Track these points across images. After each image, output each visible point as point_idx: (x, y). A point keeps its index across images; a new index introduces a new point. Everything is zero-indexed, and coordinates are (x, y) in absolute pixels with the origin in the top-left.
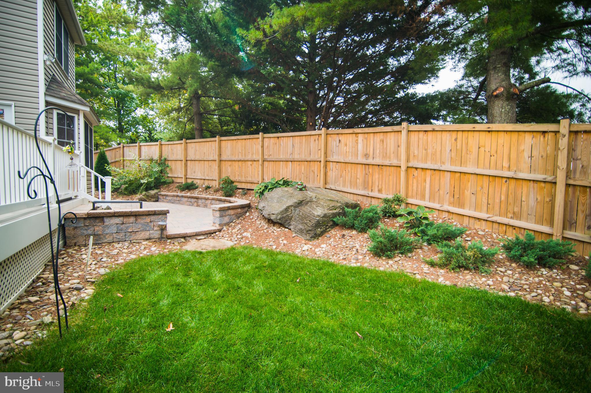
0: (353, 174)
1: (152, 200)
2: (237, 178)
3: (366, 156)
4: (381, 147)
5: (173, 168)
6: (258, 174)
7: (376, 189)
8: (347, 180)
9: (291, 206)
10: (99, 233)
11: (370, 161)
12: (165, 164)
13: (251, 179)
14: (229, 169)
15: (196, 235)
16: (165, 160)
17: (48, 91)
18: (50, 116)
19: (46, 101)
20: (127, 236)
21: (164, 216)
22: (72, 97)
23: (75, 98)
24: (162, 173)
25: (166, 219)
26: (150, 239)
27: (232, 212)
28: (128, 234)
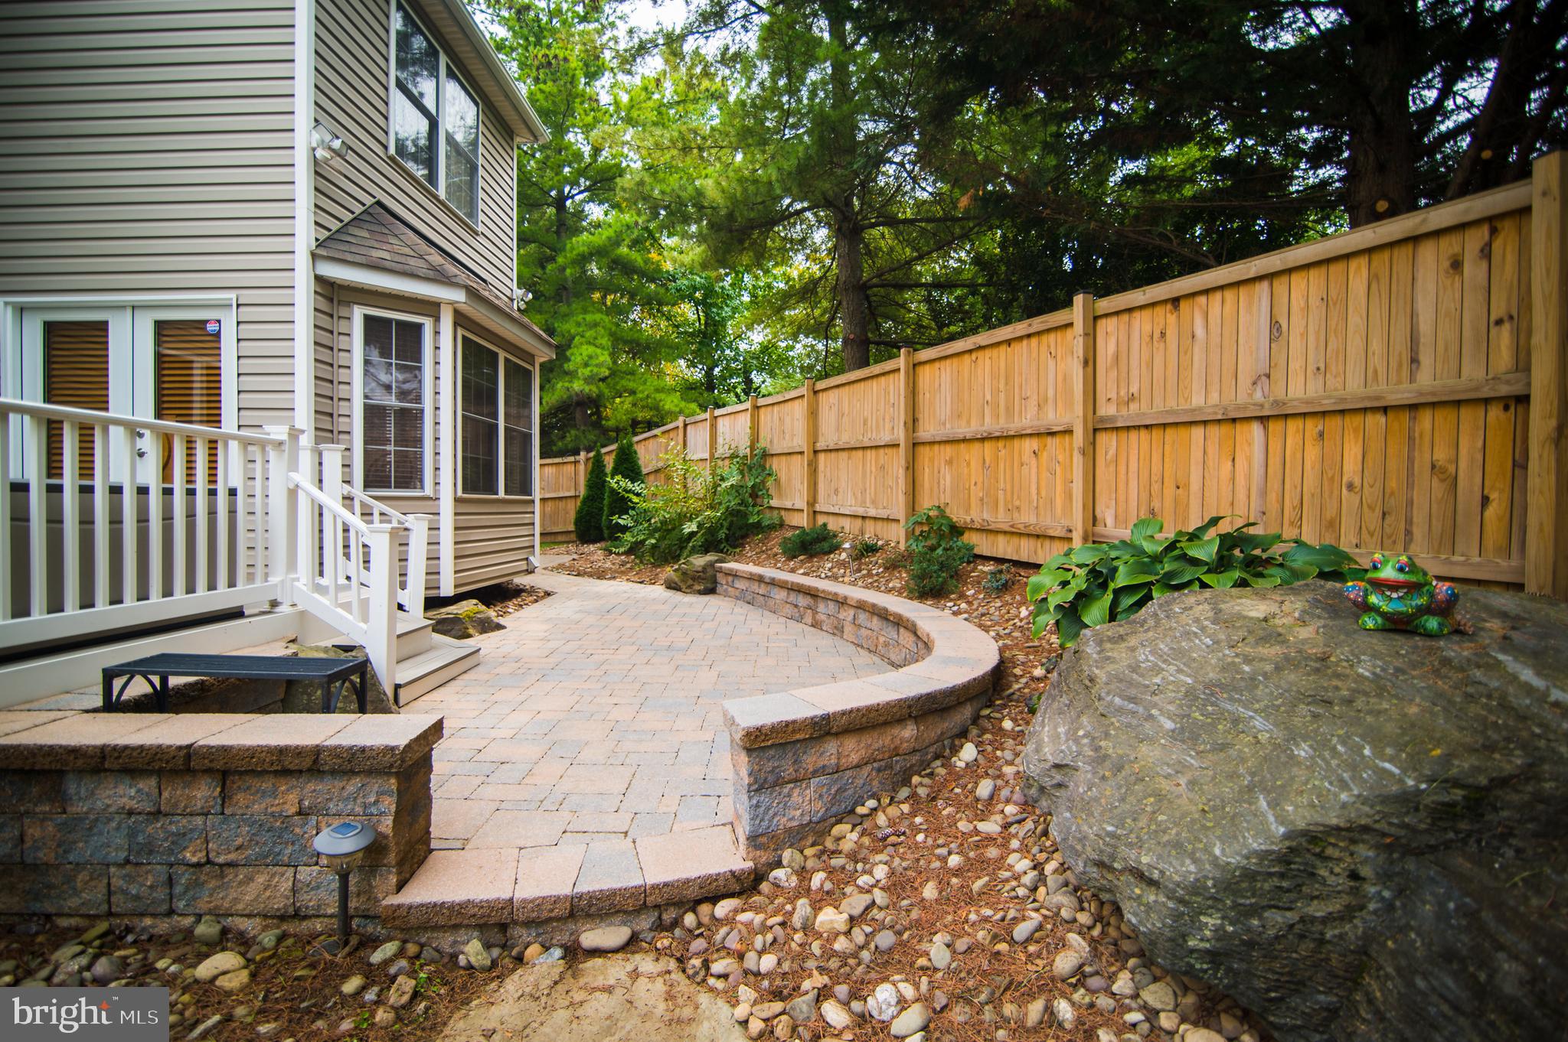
1: (697, 587)
2: (976, 515)
5: (783, 478)
6: (1069, 496)
10: (45, 855)
12: (764, 468)
13: (1033, 520)
14: (947, 479)
15: (572, 915)
16: (765, 455)
17: (328, 246)
18: (343, 326)
19: (319, 279)
20: (178, 889)
21: (376, 785)
22: (412, 262)
23: (421, 263)
24: (754, 495)
25: (389, 804)
26: (298, 915)
27: (853, 749)
28: (184, 878)
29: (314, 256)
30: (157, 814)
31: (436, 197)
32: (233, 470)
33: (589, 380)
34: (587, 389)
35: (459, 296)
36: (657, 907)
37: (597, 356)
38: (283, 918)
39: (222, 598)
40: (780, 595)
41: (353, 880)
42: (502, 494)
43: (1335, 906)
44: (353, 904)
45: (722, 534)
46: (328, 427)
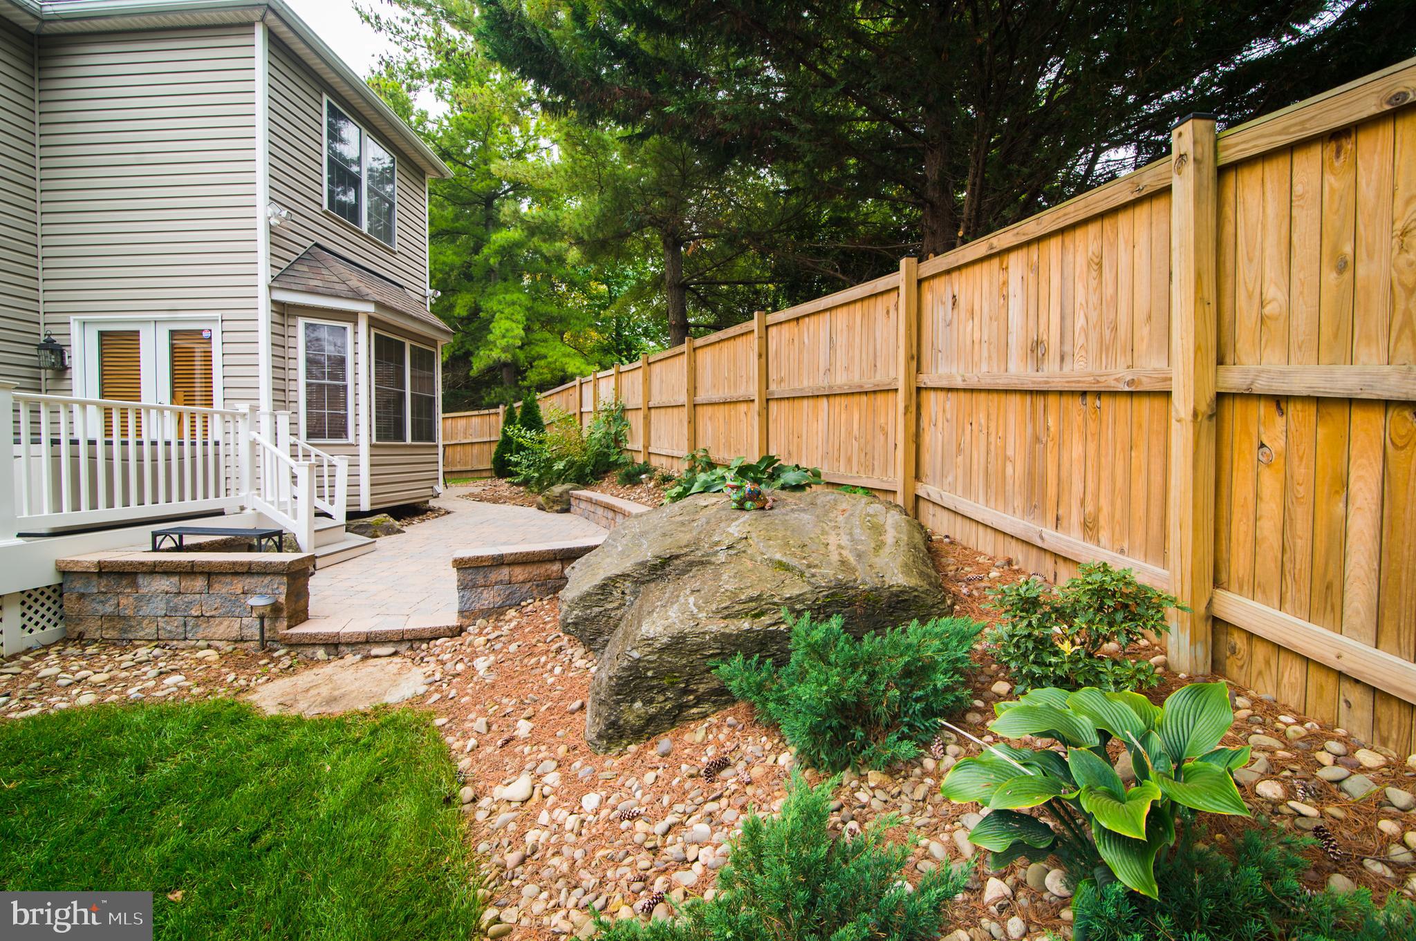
0: (992, 438)
1: (557, 508)
2: (721, 455)
3: (1037, 349)
4: (1094, 299)
5: (632, 428)
7: (1076, 518)
8: (975, 467)
9: (624, 576)
10: (129, 612)
11: (1052, 374)
12: (623, 419)
14: (709, 430)
15: (367, 642)
16: (624, 410)
17: (280, 279)
18: (291, 331)
19: (273, 302)
20: (189, 628)
21: (277, 580)
22: (337, 286)
23: (343, 287)
24: (617, 442)
25: (284, 589)
26: (242, 640)
27: (520, 573)
28: (191, 622)
29: (270, 288)
30: (179, 593)
31: (361, 233)
32: (217, 431)
33: (505, 350)
34: (503, 356)
35: (370, 308)
36: (410, 640)
37: (512, 330)
38: (236, 641)
39: (211, 504)
40: (600, 511)
41: (267, 623)
42: (409, 440)
43: (616, 604)
44: (267, 635)
45: (588, 470)
46: (281, 398)
